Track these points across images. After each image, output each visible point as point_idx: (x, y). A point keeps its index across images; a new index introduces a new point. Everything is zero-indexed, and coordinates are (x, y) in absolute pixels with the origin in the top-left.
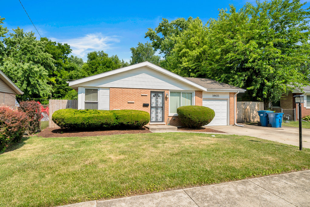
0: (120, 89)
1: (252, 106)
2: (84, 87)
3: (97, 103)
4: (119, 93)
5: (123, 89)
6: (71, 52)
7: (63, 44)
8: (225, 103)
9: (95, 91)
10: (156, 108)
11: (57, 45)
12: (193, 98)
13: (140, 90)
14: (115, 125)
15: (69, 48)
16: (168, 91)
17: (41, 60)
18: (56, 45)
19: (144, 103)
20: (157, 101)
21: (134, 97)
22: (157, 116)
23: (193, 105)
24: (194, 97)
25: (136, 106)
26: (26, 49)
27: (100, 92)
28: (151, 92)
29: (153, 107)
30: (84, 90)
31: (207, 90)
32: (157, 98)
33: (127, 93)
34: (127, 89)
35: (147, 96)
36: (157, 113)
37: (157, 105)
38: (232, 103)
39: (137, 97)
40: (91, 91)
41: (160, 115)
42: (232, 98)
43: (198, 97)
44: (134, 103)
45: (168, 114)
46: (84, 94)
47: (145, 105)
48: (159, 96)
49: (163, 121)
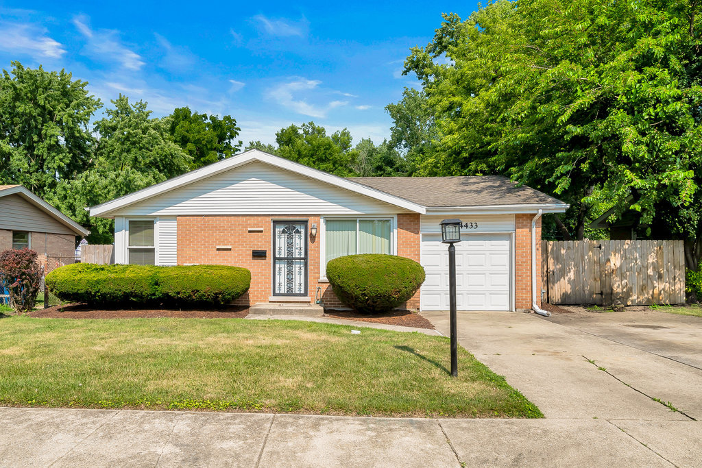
0: (199, 218)
1: (632, 254)
2: (126, 217)
3: (152, 251)
4: (198, 227)
5: (207, 218)
6: (238, 135)
7: (221, 118)
8: (505, 245)
9: (148, 224)
10: (290, 260)
11: (208, 121)
12: (392, 233)
13: (244, 218)
14: (153, 297)
15: (235, 124)
16: (316, 218)
17: (158, 159)
18: (206, 122)
19: (256, 249)
20: (290, 245)
21: (232, 235)
22: (290, 280)
23: (392, 253)
24: (395, 231)
25: (235, 257)
26: (129, 140)
27: (158, 226)
28: (276, 222)
29: (280, 259)
30: (126, 223)
31: (427, 211)
32: (290, 237)
33: (216, 227)
34: (214, 218)
35: (261, 231)
36: (290, 273)
37: (290, 253)
38: (523, 247)
39: (239, 235)
40: (142, 226)
41: (298, 279)
42: (523, 232)
43: (407, 230)
44: (230, 249)
45: (317, 275)
46: (127, 232)
47: (259, 255)
48: (298, 232)
49: (305, 294)
